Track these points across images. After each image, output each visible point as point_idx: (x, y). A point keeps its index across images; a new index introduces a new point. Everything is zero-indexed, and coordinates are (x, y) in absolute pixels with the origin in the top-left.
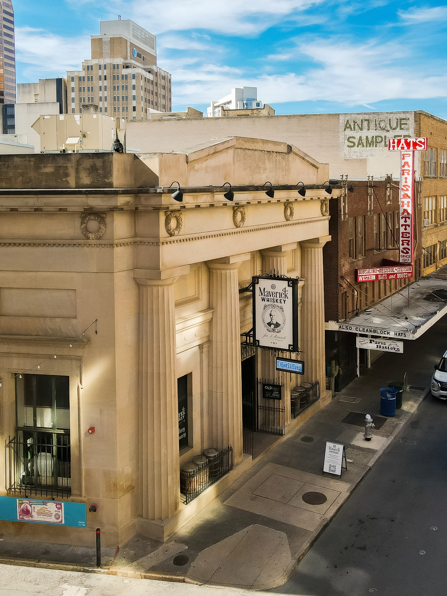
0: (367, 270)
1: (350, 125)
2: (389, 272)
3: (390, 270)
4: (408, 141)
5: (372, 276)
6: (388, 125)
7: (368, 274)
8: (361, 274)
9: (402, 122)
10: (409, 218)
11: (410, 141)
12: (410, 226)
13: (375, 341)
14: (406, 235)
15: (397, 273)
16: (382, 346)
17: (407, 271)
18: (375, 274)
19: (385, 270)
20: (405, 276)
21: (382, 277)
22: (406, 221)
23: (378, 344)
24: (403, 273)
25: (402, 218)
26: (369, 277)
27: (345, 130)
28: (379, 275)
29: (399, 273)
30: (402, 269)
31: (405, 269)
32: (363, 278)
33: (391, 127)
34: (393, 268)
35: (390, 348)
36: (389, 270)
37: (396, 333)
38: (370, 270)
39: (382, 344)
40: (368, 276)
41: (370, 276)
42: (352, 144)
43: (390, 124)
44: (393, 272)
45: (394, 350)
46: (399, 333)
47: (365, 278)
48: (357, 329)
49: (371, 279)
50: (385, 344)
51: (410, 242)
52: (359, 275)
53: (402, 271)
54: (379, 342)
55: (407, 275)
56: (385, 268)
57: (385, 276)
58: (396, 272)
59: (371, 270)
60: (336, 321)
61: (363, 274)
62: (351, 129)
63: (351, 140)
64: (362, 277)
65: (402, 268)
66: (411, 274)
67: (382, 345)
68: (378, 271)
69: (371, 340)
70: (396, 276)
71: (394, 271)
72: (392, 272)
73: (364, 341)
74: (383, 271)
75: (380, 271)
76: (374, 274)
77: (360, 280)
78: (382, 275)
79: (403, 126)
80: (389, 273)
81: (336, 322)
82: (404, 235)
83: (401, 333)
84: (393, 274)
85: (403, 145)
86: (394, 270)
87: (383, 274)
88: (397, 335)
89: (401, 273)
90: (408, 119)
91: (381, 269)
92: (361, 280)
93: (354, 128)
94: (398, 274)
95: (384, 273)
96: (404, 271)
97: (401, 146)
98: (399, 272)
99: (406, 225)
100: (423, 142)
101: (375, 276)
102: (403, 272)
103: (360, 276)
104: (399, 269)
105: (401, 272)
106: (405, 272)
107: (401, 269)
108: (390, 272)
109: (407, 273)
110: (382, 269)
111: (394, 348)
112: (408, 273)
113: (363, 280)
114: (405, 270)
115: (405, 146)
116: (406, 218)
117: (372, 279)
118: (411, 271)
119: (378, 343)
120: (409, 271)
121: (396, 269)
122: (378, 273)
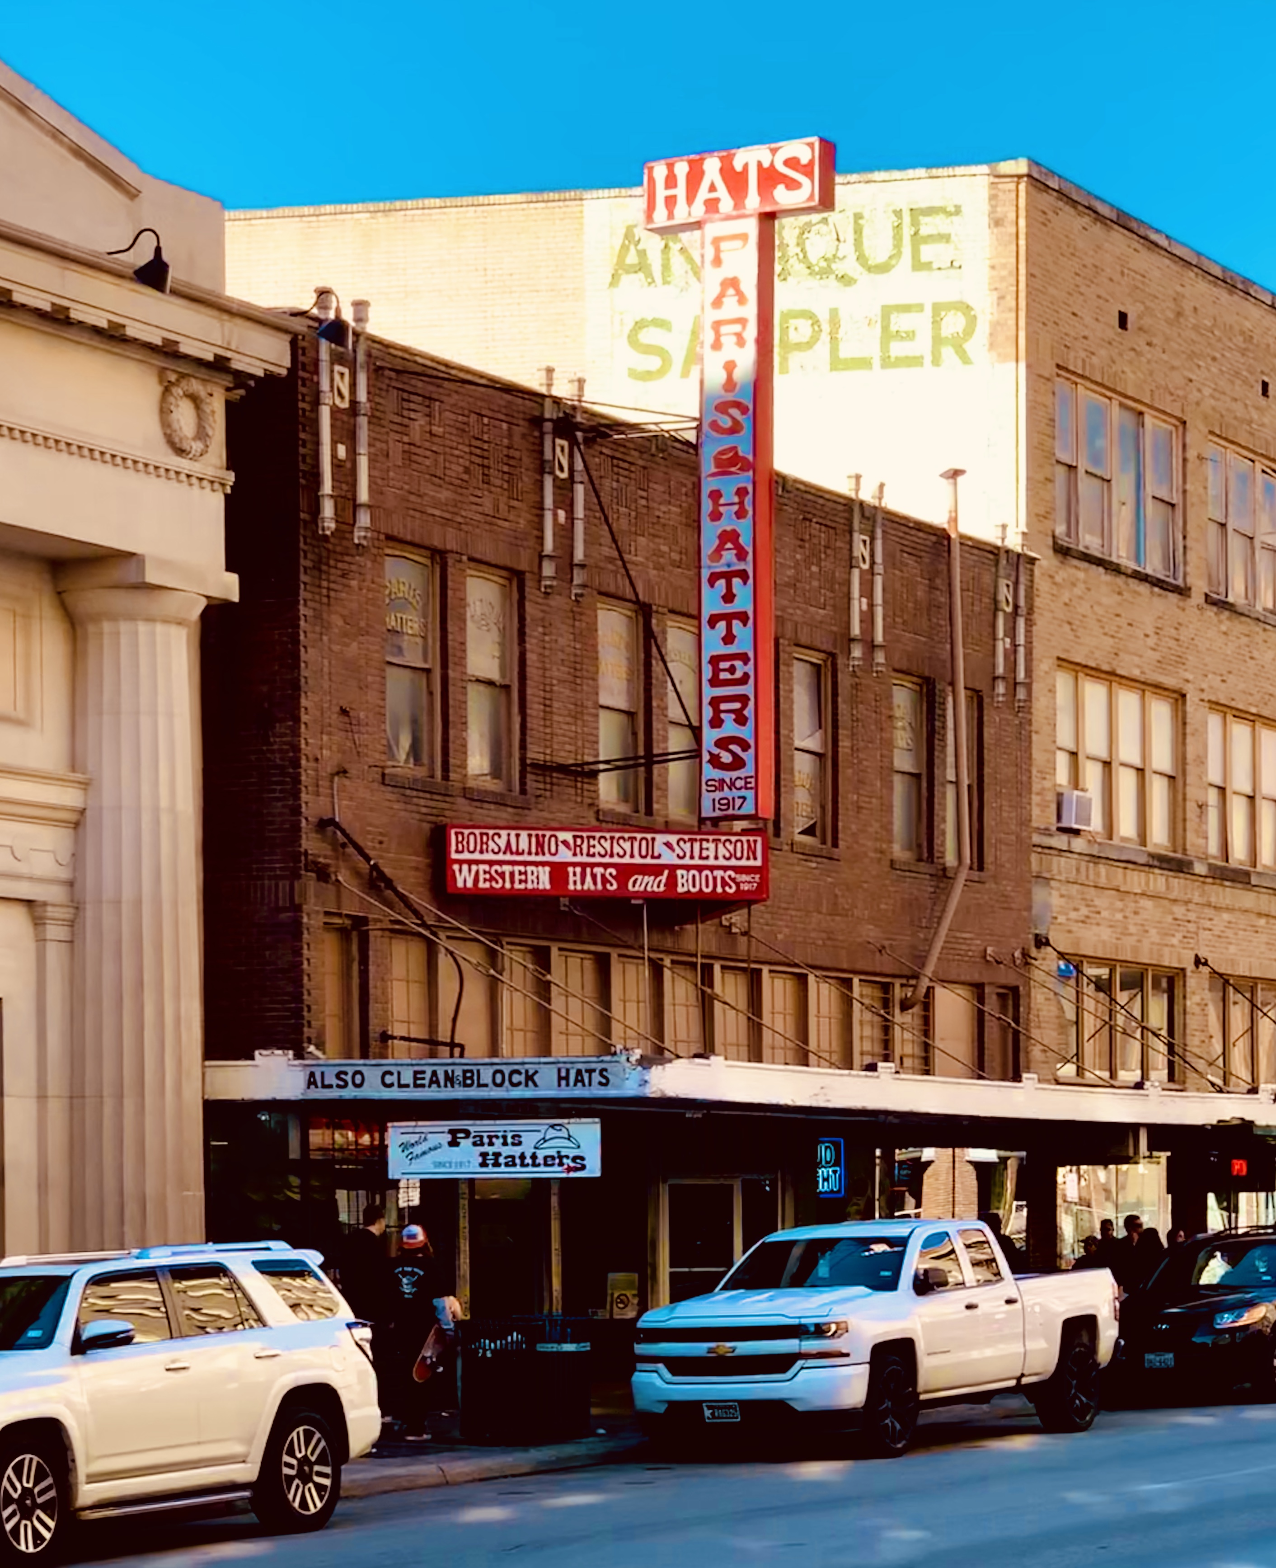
0: (499, 836)
1: (642, 254)
2: (632, 856)
3: (636, 844)
4: (738, 167)
5: (530, 869)
6: (847, 249)
7: (508, 857)
8: (466, 856)
9: (924, 231)
10: (743, 575)
11: (746, 167)
12: (748, 618)
13: (473, 1134)
14: (732, 670)
15: (673, 868)
16: (504, 1155)
17: (733, 862)
18: (547, 858)
19: (607, 845)
20: (723, 887)
21: (589, 878)
22: (729, 597)
23: (486, 1148)
24: (712, 868)
25: (713, 579)
26: (512, 874)
27: (615, 279)
28: (570, 870)
29: (688, 868)
30: (705, 845)
31: (720, 846)
32: (482, 877)
33: (861, 258)
34: (653, 839)
35: (540, 1160)
36: (627, 845)
37: (563, 1074)
38: (518, 836)
39: (505, 1144)
40: (507, 869)
41: (517, 868)
42: (653, 363)
43: (858, 243)
44: (653, 857)
45: (560, 1169)
46: (579, 1072)
47: (492, 879)
48: (388, 1079)
49: (522, 886)
50: (520, 1143)
51: (751, 704)
52: (454, 856)
53: (707, 858)
54: (490, 1137)
55: (733, 880)
56: (608, 835)
57: (603, 876)
58: (669, 858)
59: (524, 834)
60: (288, 1049)
61: (477, 856)
62: (649, 275)
63: (648, 336)
64: (474, 868)
65: (701, 840)
66: (757, 876)
67: (506, 1151)
68: (565, 843)
69: (453, 1132)
70: (672, 881)
71: (659, 857)
72: (649, 861)
73: (425, 1139)
74: (592, 850)
75: (576, 849)
76: (540, 858)
77: (460, 884)
78: (588, 870)
79: (927, 252)
80: (627, 860)
81: (291, 1053)
82: (724, 670)
83: (587, 1071)
84: (655, 870)
85: (712, 188)
86: (659, 848)
87: (593, 865)
88: (568, 1085)
89: (700, 869)
90: (958, 211)
91: (585, 834)
92: (470, 884)
93: (666, 267)
94: (679, 872)
95: (597, 859)
96: (716, 858)
97: (703, 194)
98: (687, 861)
99: (728, 618)
100: (804, 161)
101: (547, 869)
102: (711, 862)
103: (461, 862)
104: (687, 847)
105: (697, 862)
106: (722, 862)
107: (697, 846)
108: (637, 860)
109: (732, 873)
110: (588, 838)
111: (561, 1157)
112: (738, 870)
113: (481, 885)
114: (720, 855)
115: (722, 192)
116: (728, 576)
117: (530, 886)
118: (758, 863)
119: (486, 1140)
120: (744, 863)
121: (668, 845)
122: (565, 855)
